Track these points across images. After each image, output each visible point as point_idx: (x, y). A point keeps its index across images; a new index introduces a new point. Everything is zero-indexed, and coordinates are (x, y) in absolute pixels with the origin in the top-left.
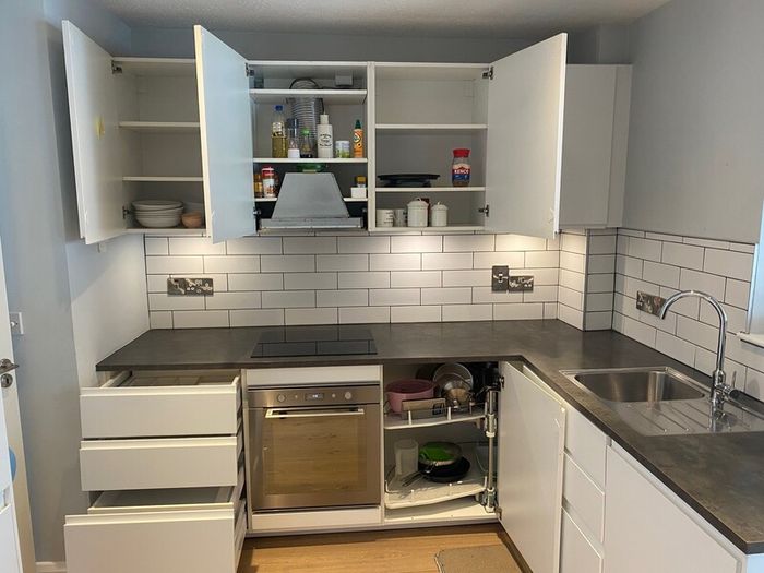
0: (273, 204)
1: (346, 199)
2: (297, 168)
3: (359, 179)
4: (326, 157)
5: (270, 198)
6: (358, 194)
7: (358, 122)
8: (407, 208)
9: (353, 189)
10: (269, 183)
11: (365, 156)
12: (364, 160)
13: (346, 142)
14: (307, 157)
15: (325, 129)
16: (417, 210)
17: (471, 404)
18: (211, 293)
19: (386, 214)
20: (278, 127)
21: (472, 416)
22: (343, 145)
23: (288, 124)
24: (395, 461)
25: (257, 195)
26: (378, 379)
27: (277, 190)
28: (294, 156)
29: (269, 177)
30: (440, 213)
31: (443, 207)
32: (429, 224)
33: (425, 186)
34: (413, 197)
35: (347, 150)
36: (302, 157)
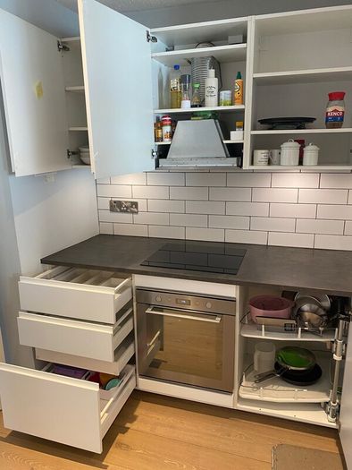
0: (168, 147)
1: (225, 142)
2: (187, 116)
3: (238, 124)
4: (211, 105)
5: (166, 141)
6: (235, 137)
7: (239, 73)
8: (280, 148)
9: (232, 133)
10: (167, 129)
11: (243, 103)
12: (242, 107)
13: (228, 92)
14: (196, 106)
15: (212, 81)
16: (289, 151)
17: (321, 329)
18: (137, 213)
19: (261, 155)
20: (174, 83)
21: (321, 337)
22: (226, 95)
23: (183, 80)
24: (253, 360)
25: (157, 139)
26: (234, 296)
27: (172, 135)
28: (186, 106)
29: (166, 125)
30: (311, 153)
31: (314, 147)
32: (301, 163)
33: (298, 128)
34: (286, 138)
35: (229, 99)
36: (192, 106)
